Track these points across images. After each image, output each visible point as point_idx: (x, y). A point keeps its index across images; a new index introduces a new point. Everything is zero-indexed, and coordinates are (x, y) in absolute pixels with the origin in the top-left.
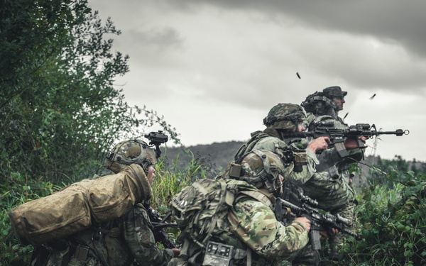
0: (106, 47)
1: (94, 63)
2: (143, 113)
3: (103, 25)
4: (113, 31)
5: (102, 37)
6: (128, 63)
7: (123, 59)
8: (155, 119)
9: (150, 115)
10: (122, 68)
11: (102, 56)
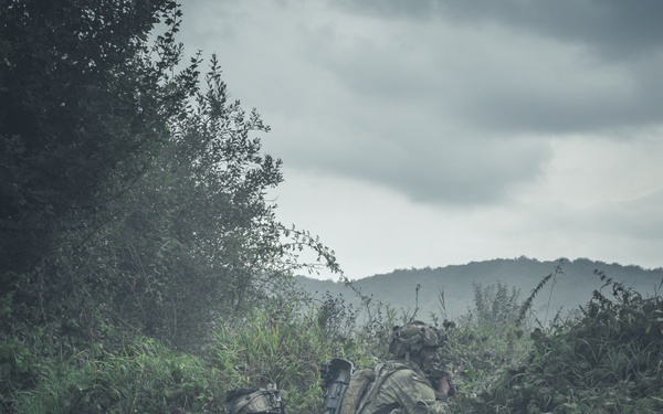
0: (251, 150)
1: (236, 172)
2: (292, 234)
3: (247, 119)
4: (260, 127)
5: (248, 134)
6: (281, 170)
7: (274, 164)
8: (308, 241)
9: (301, 236)
10: (273, 177)
11: (248, 162)
